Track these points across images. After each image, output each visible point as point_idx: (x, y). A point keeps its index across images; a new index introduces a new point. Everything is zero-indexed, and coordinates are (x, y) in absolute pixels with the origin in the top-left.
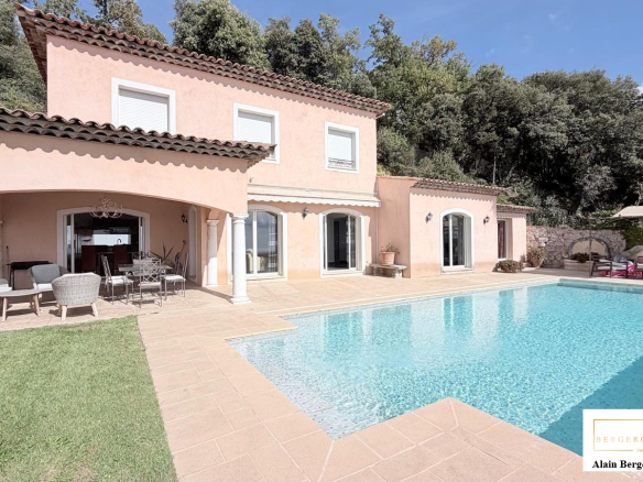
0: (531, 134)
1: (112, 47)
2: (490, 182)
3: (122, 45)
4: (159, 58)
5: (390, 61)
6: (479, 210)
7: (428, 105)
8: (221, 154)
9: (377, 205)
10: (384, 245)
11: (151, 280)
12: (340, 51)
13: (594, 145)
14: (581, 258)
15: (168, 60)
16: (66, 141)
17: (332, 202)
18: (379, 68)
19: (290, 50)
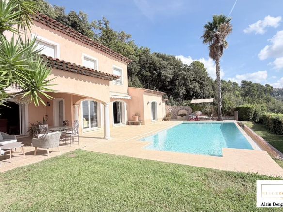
0: (162, 74)
3: (37, 18)
4: (53, 27)
9: (130, 98)
12: (89, 29)
14: (182, 115)
15: (57, 29)
19: (66, 23)
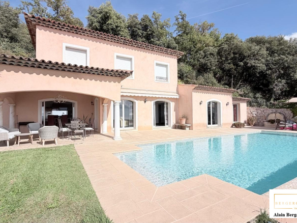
0: (249, 65)
1: (63, 29)
2: (230, 87)
3: (67, 29)
4: (83, 34)
5: (184, 33)
6: (224, 100)
7: (202, 52)
8: (109, 75)
9: (178, 97)
10: (181, 115)
11: (79, 129)
12: (161, 28)
13: (278, 70)
14: (272, 122)
15: (86, 35)
16: (46, 70)
17: (157, 96)
18: (179, 35)
19: (138, 28)
